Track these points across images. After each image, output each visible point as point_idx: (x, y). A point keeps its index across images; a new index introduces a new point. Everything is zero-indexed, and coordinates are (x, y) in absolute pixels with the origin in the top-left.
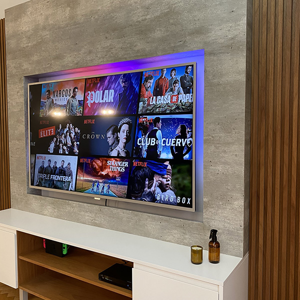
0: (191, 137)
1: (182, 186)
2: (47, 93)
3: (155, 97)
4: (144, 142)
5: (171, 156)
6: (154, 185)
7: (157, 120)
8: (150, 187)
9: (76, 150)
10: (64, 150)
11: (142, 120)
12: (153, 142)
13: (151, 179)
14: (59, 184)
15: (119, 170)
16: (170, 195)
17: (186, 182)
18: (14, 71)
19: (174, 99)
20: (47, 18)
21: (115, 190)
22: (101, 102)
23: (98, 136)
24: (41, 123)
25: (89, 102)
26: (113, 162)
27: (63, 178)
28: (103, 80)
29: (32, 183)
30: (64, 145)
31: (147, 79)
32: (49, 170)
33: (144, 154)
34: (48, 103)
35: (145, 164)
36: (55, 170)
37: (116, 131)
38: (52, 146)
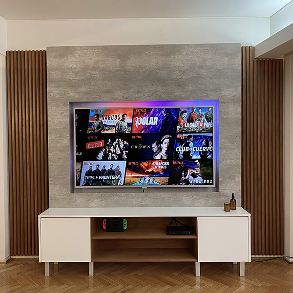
0: (212, 146)
1: (207, 174)
2: (96, 116)
3: (188, 123)
5: (199, 157)
6: (188, 175)
7: (190, 136)
8: (185, 176)
9: (125, 156)
11: (179, 136)
12: (187, 149)
13: (186, 172)
14: (108, 182)
15: (162, 167)
16: (199, 179)
17: (209, 171)
18: (57, 97)
19: (201, 125)
20: (97, 62)
21: (158, 181)
22: (148, 124)
23: (144, 147)
24: (89, 138)
25: (137, 124)
26: (157, 163)
27: (112, 177)
28: (148, 110)
29: (78, 184)
30: (114, 153)
31: (182, 113)
32: (97, 173)
33: (181, 157)
34: (96, 123)
35: (182, 163)
36: (104, 172)
37: (160, 143)
38: (101, 155)
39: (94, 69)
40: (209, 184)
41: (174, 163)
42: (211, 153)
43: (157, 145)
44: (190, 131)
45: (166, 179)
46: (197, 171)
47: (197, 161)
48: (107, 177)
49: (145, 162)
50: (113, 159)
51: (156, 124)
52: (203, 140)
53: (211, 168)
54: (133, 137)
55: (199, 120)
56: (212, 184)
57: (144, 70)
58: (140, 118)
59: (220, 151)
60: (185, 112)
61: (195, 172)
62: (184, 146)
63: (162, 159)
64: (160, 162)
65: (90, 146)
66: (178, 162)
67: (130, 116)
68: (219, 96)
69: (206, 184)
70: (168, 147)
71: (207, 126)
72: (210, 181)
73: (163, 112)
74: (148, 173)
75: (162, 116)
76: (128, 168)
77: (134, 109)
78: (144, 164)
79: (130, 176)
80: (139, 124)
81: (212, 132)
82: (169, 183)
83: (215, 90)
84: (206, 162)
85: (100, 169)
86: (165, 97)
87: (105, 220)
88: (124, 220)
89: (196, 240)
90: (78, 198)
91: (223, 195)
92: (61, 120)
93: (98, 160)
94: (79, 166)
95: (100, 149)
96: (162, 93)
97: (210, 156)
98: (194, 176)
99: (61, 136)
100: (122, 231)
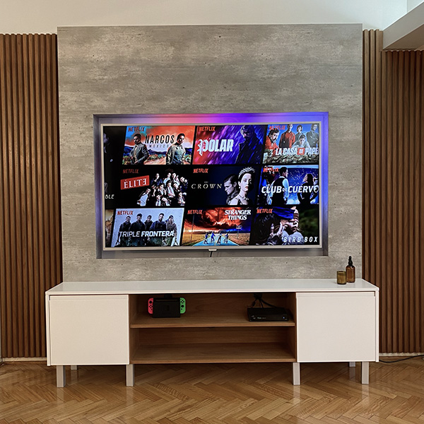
0: (318, 184)
1: (309, 227)
2: (135, 138)
3: (281, 149)
4: (269, 191)
6: (280, 229)
7: (284, 169)
8: (275, 232)
9: (182, 201)
10: (162, 202)
11: (266, 169)
13: (277, 225)
14: (155, 241)
15: (240, 218)
16: (297, 236)
17: (313, 223)
18: (75, 106)
19: (301, 151)
20: (137, 52)
21: (234, 239)
22: (217, 150)
23: (212, 186)
24: (125, 171)
25: (201, 150)
26: (232, 211)
27: (162, 233)
28: (219, 129)
29: (108, 245)
30: (164, 196)
31: (272, 132)
32: (138, 226)
33: (270, 201)
34: (136, 149)
35: (271, 211)
36: (148, 226)
37: (236, 180)
38: (144, 199)
39: (132, 62)
40: (313, 243)
41: (259, 211)
42: (316, 195)
43: (232, 183)
44: (284, 161)
45: (246, 236)
46: (295, 223)
47: (294, 208)
48: (155, 234)
49: (214, 209)
50: (163, 206)
51: (231, 150)
52: (305, 175)
53: (316, 219)
54: (195, 171)
55: (298, 143)
56: (318, 243)
57: (212, 65)
58: (206, 141)
59: (330, 192)
60: (277, 131)
61: (291, 224)
62: (274, 185)
63: (240, 206)
64: (237, 210)
65: (127, 184)
66: (265, 210)
67: (189, 137)
68: (329, 107)
69: (308, 243)
70: (250, 187)
71: (310, 153)
72: (314, 239)
73: (242, 132)
74: (218, 227)
75: (239, 138)
76: (188, 219)
77: (196, 127)
78: (212, 214)
79: (190, 231)
80: (205, 150)
81: (318, 163)
82: (252, 242)
83: (324, 97)
84: (308, 209)
85: (143, 221)
86: (244, 108)
87: (152, 300)
88: (182, 299)
89: (294, 328)
90: (109, 266)
91: (334, 260)
92: (81, 143)
93: (139, 207)
94: (110, 217)
95: (143, 189)
96: (240, 102)
97: (314, 201)
98: (290, 231)
99: (81, 169)
100: (178, 315)
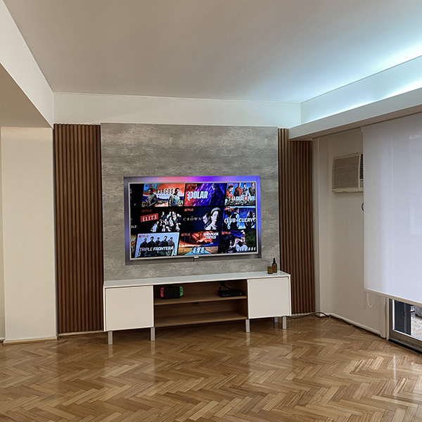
0: (255, 217)
1: (251, 242)
2: (150, 190)
3: (235, 197)
4: (228, 221)
6: (235, 243)
7: (237, 209)
8: (232, 245)
9: (178, 228)
10: (166, 229)
11: (226, 209)
12: (234, 220)
13: (233, 241)
14: (162, 253)
15: (212, 238)
16: (245, 247)
17: (253, 240)
18: (112, 172)
20: (151, 140)
21: (209, 251)
22: (198, 198)
23: (196, 219)
24: (143, 211)
25: (189, 198)
26: (208, 233)
28: (199, 185)
29: (133, 256)
30: (167, 225)
31: (229, 187)
32: (152, 244)
33: (229, 227)
34: (150, 197)
35: (230, 233)
36: (158, 244)
37: (210, 215)
38: (155, 227)
39: (148, 146)
40: (254, 251)
41: (223, 233)
42: (255, 223)
43: (207, 217)
44: (236, 204)
45: (216, 248)
47: (242, 231)
49: (197, 233)
50: (167, 231)
51: (207, 198)
52: (248, 212)
55: (244, 194)
56: (256, 251)
57: (195, 148)
58: (192, 192)
59: (262, 221)
60: (232, 187)
61: (241, 241)
62: (231, 218)
63: (212, 230)
64: (210, 233)
65: (144, 219)
66: (226, 233)
67: (182, 190)
68: (261, 173)
70: (218, 219)
71: (251, 200)
72: (254, 249)
73: (213, 187)
74: (199, 243)
76: (182, 239)
77: (186, 184)
78: (196, 235)
79: (183, 246)
80: (191, 198)
81: (255, 205)
82: (219, 252)
83: (257, 168)
85: (154, 241)
86: (213, 173)
87: (163, 288)
88: (181, 287)
89: (247, 299)
90: (133, 270)
91: (265, 261)
92: (116, 194)
93: (152, 232)
94: (134, 239)
96: (211, 169)
98: (240, 244)
100: (179, 297)
